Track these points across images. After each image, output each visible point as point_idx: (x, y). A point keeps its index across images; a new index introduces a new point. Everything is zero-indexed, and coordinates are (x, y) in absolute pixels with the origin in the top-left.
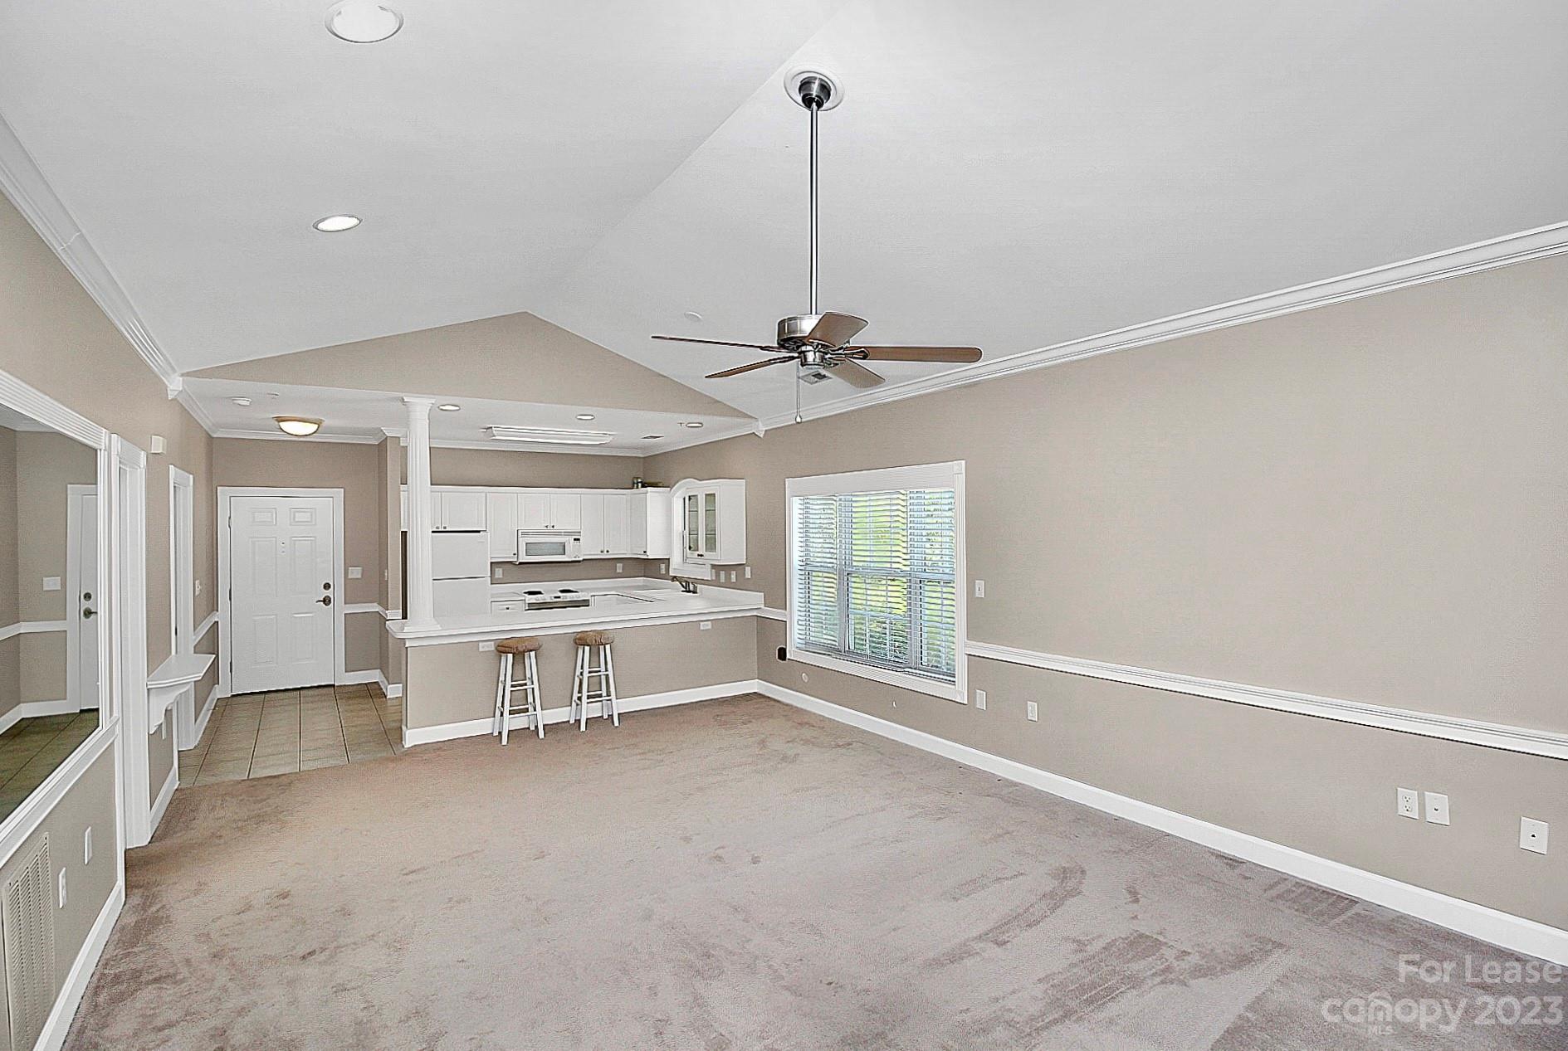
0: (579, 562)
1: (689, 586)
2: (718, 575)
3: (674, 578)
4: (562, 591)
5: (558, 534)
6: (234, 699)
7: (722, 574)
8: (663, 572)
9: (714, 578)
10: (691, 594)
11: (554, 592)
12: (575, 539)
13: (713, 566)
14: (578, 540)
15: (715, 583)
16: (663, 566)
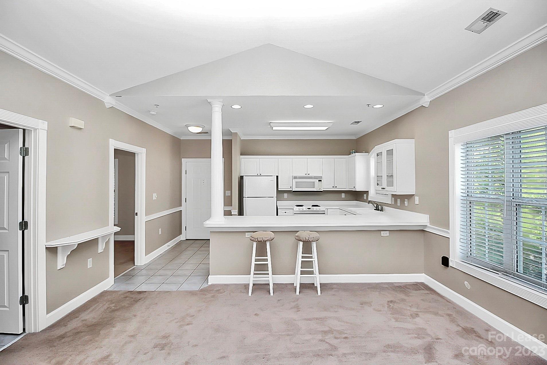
0: (321, 191)
1: (379, 207)
2: (396, 201)
3: (369, 202)
4: (313, 206)
5: (311, 178)
6: (187, 241)
7: (399, 201)
8: (365, 198)
9: (393, 203)
10: (380, 212)
11: (309, 206)
12: (319, 181)
13: (393, 195)
14: (321, 181)
15: (394, 206)
16: (365, 195)
